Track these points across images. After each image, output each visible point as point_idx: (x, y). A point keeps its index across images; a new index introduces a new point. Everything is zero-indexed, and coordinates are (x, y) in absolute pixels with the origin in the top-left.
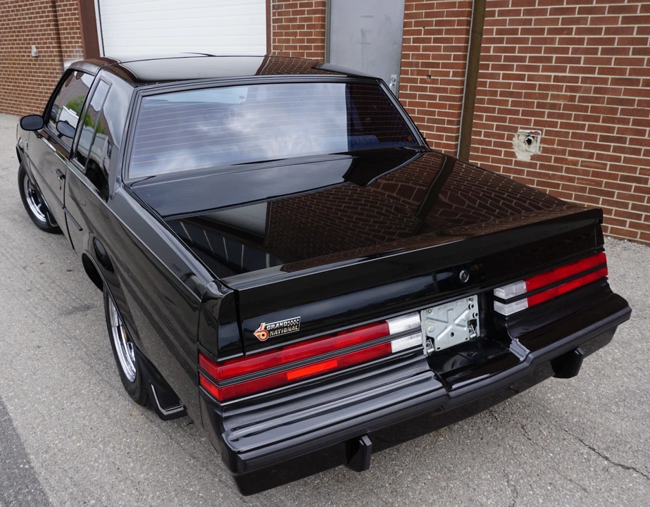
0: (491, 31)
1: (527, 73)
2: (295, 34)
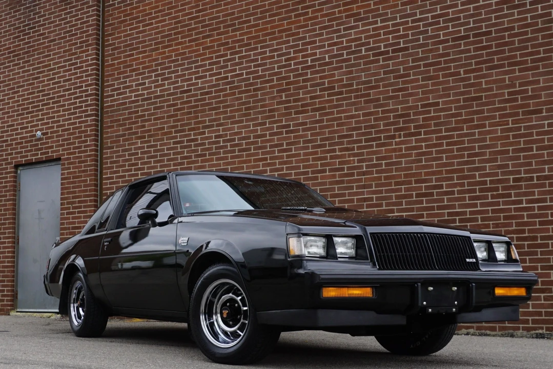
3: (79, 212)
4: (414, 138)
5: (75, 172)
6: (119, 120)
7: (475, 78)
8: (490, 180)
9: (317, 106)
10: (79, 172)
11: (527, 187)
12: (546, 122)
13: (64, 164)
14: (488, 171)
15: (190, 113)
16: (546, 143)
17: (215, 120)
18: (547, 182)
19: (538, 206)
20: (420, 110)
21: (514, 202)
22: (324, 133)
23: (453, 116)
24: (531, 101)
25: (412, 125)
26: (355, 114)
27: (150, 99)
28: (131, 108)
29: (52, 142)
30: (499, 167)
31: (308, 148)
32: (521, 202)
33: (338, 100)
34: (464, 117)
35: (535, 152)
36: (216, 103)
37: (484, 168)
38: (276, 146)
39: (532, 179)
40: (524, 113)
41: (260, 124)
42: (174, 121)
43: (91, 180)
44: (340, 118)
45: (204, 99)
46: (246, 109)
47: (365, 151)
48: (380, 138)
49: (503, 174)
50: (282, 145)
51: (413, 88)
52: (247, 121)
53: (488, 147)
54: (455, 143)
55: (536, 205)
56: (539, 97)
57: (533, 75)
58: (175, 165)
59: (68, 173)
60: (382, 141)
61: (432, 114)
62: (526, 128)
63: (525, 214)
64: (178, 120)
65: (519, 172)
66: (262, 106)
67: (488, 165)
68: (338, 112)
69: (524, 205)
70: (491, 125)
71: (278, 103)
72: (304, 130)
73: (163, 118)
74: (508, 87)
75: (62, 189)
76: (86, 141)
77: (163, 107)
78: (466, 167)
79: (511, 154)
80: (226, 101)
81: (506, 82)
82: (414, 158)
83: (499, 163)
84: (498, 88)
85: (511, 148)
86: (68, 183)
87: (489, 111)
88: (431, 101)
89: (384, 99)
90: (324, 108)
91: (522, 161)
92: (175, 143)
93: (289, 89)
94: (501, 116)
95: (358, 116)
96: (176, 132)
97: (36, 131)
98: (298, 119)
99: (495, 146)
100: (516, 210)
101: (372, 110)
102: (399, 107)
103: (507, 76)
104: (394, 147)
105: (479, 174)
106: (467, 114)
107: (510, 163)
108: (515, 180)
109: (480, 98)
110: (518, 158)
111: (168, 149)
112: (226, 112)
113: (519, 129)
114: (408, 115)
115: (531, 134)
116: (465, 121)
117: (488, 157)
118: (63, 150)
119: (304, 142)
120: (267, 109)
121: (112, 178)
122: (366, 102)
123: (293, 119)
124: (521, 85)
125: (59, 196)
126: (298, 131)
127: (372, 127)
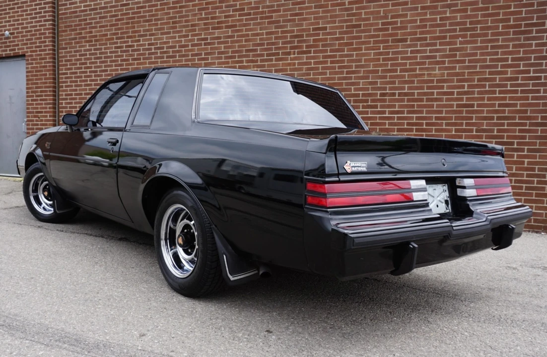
0: (63, 95)
3: (41, 100)
4: (305, 55)
5: (37, 67)
6: (71, 26)
7: (357, 9)
8: (362, 94)
9: (230, 24)
10: (41, 67)
11: (390, 101)
12: (410, 49)
13: (28, 60)
14: (361, 86)
15: (128, 23)
16: (408, 67)
17: (148, 30)
18: (406, 98)
19: (397, 117)
20: (312, 32)
21: (379, 113)
22: (234, 47)
23: (337, 39)
24: (399, 32)
25: (305, 44)
26: (260, 33)
27: (96, 9)
28: (80, 16)
29: (18, 41)
30: (371, 83)
31: (221, 58)
32: (384, 112)
33: (246, 20)
34: (345, 41)
35: (398, 73)
36: (150, 16)
37: (358, 84)
38: (196, 55)
39: (394, 94)
40: (393, 41)
41: (184, 36)
42: (116, 29)
43: (50, 74)
44: (248, 35)
45: (140, 12)
46: (174, 23)
47: (266, 63)
48: (278, 54)
49: (373, 89)
50: (201, 54)
51: (307, 14)
52: (174, 32)
53: (362, 66)
54: (338, 62)
55: (396, 116)
56: (406, 28)
57: (403, 10)
58: (116, 66)
59: (32, 68)
60: (280, 57)
61: (321, 37)
62: (394, 53)
63: (387, 122)
64: (119, 29)
65: (385, 89)
66: (186, 21)
67: (361, 81)
68: (247, 30)
69: (387, 115)
70: (366, 49)
71: (200, 19)
72: (219, 43)
73: (107, 26)
74: (382, 18)
75: (28, 80)
76: (45, 42)
77: (106, 17)
78: (344, 81)
79: (380, 74)
80: (157, 15)
81: (380, 14)
82: (304, 72)
83: (370, 80)
84: (374, 19)
85: (380, 69)
86: (32, 76)
87: (366, 37)
88: (320, 26)
89: (284, 21)
90: (235, 26)
91: (388, 80)
92: (116, 48)
93: (208, 8)
94: (375, 42)
95: (262, 34)
96: (117, 38)
97: (5, 31)
98: (214, 33)
99: (368, 66)
100: (381, 118)
101: (274, 30)
102: (295, 29)
103: (382, 9)
104: (289, 62)
105: (354, 88)
106: (348, 38)
107: (379, 80)
108: (382, 95)
109: (359, 26)
110: (385, 77)
111: (111, 52)
112: (157, 25)
113: (388, 53)
114: (302, 36)
115: (397, 59)
116: (347, 44)
117: (362, 75)
118: (27, 48)
119: (219, 53)
120: (190, 23)
121: (66, 74)
122: (269, 23)
123: (210, 34)
124: (392, 17)
125: (25, 86)
126: (214, 43)
127: (273, 44)
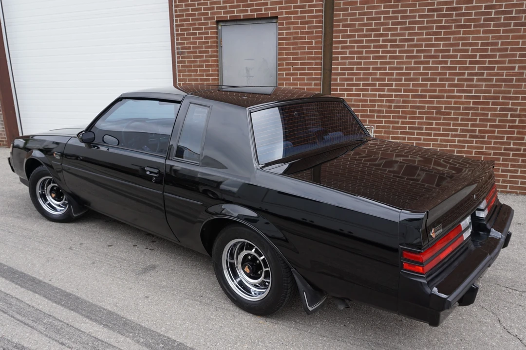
0: (337, 69)
1: (362, 93)
2: (196, 71)
3: (302, 74)
5: (297, 33)
10: (302, 33)
13: (282, 24)
43: (317, 43)
58: (428, 34)
59: (288, 34)
86: (288, 44)
92: (430, 10)
111: (420, 17)
118: (281, 8)
125: (275, 57)
